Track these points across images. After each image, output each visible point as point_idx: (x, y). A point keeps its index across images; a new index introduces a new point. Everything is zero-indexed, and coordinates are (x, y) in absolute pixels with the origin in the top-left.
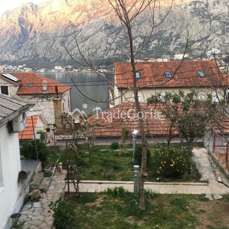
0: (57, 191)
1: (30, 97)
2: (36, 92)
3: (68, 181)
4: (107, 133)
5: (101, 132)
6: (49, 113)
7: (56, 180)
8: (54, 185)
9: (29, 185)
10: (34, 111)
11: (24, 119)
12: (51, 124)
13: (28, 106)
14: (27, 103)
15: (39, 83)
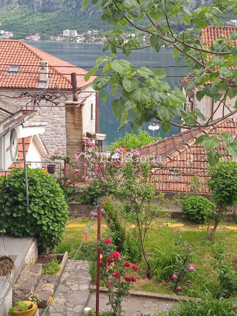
0: (71, 309)
1: (12, 94)
2: (24, 83)
3: (98, 287)
4: (179, 185)
5: (166, 182)
6: (49, 131)
7: (68, 284)
8: (65, 293)
9: (11, 289)
10: (30, 126)
11: (13, 144)
12: (60, 158)
13: (21, 114)
14: (20, 108)
15: (32, 64)
